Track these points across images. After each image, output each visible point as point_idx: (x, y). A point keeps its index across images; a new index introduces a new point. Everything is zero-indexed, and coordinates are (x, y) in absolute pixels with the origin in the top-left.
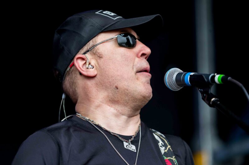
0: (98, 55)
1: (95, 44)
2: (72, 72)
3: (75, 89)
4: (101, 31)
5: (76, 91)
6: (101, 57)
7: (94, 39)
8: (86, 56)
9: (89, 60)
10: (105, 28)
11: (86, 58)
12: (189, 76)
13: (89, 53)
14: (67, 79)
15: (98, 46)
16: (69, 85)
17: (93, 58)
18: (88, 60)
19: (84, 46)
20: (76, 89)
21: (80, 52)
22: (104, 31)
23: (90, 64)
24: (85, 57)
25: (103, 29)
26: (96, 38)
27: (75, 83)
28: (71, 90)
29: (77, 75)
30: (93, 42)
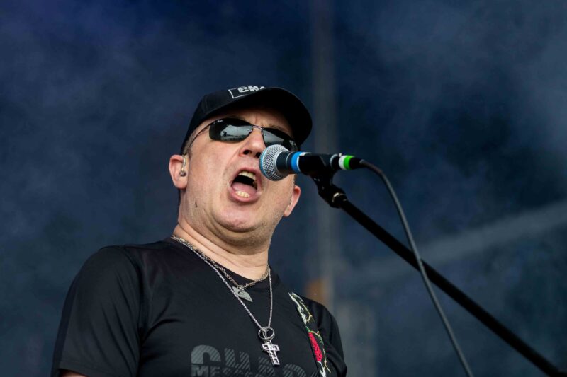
12: (298, 158)
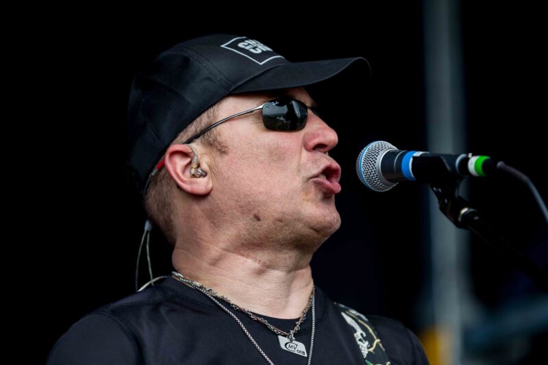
0: (219, 148)
1: (214, 122)
2: (161, 181)
3: (169, 216)
4: (228, 92)
5: (171, 221)
6: (224, 152)
7: (211, 110)
8: (191, 149)
9: (199, 156)
10: (236, 86)
11: (193, 152)
13: (198, 141)
14: (153, 194)
15: (219, 128)
16: (155, 207)
17: (206, 154)
18: (196, 158)
19: (190, 126)
20: (172, 217)
21: (179, 138)
22: (236, 92)
23: (199, 166)
24: (191, 151)
25: (233, 88)
26: (215, 107)
27: (169, 205)
28: (161, 218)
29: (171, 187)
30: (209, 117)
